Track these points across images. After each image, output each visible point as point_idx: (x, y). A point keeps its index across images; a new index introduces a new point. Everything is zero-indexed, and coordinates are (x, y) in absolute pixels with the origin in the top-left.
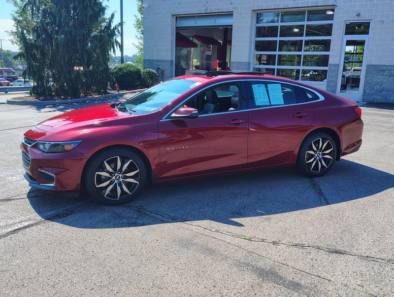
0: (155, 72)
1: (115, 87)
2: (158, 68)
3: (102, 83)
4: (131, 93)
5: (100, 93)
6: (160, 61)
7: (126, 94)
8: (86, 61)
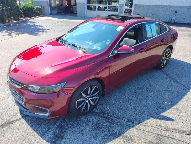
0: (41, 8)
1: (23, 16)
2: (41, 6)
3: (16, 15)
4: (31, 19)
5: (16, 20)
6: (42, 2)
7: (29, 19)
8: (6, 3)
